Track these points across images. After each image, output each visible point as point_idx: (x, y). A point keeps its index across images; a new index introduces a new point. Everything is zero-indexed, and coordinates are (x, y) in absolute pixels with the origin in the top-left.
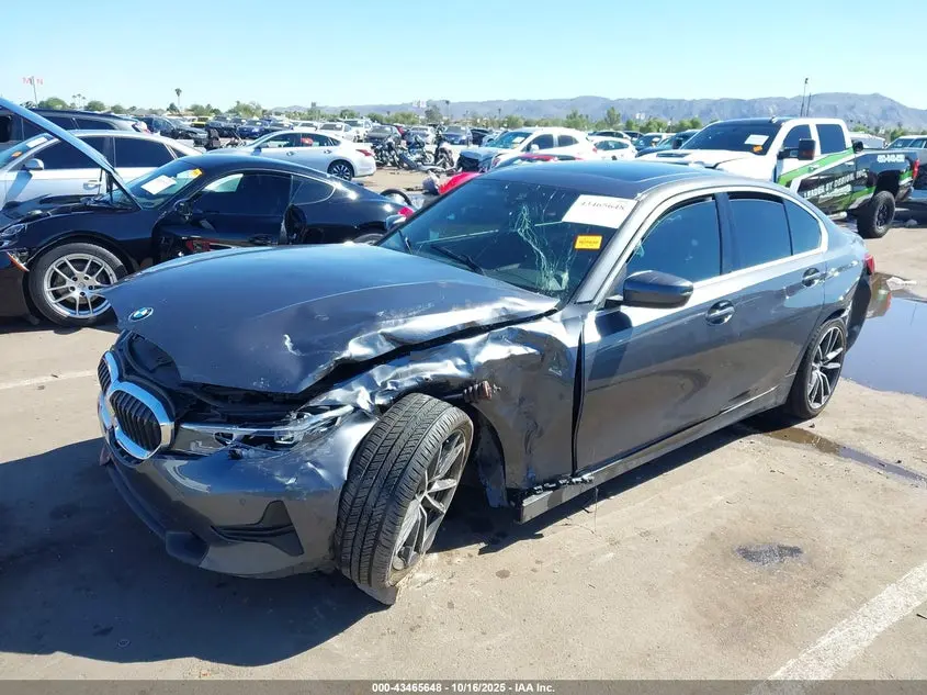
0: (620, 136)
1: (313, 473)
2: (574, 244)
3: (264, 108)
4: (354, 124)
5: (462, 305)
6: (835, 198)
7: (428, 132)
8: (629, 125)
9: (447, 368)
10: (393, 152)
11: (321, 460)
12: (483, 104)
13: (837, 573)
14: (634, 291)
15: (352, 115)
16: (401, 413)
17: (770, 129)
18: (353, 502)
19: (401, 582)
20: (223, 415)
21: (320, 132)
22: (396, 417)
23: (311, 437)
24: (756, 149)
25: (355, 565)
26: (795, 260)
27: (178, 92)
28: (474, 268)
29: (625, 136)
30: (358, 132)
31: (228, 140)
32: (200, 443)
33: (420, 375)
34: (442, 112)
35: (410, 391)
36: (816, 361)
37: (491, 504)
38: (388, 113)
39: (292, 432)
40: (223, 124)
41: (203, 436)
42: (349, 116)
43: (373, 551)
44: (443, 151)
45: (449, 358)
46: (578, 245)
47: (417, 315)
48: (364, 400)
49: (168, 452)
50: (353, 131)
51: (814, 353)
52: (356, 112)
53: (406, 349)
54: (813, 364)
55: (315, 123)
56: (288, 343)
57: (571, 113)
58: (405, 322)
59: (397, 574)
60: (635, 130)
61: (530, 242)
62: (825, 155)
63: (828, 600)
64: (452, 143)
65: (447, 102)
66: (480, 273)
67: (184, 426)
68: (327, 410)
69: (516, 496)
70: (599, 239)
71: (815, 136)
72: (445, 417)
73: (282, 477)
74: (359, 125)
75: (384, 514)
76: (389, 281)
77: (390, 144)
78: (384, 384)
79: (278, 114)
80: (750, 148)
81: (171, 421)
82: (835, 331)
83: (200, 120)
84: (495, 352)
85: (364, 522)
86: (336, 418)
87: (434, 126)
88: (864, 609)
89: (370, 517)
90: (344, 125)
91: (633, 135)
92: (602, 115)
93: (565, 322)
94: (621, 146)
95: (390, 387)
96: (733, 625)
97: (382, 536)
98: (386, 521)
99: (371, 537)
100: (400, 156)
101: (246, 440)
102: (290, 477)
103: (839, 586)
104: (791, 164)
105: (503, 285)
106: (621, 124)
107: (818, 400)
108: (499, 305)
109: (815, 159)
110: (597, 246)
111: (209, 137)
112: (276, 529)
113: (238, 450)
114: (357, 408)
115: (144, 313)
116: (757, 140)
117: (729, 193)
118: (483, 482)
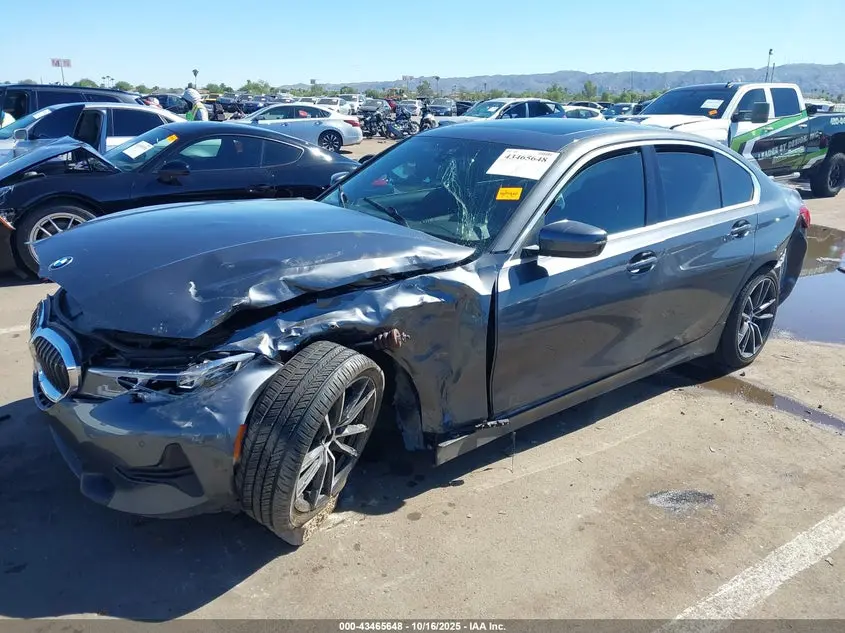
0: (595, 107)
1: (209, 417)
2: (496, 196)
3: (272, 86)
4: (349, 99)
5: (373, 254)
6: (789, 159)
7: (416, 105)
8: (605, 97)
9: (356, 316)
10: (381, 124)
11: (219, 405)
12: (470, 79)
13: (747, 518)
14: (550, 241)
15: (351, 91)
16: (304, 360)
17: (726, 93)
18: (252, 447)
19: (307, 524)
20: (128, 360)
21: (317, 106)
22: (299, 364)
23: (209, 383)
24: (711, 113)
25: (256, 508)
26: (725, 213)
27: (195, 72)
28: (399, 220)
29: (599, 106)
30: (352, 106)
31: (232, 115)
32: (106, 387)
33: (326, 321)
34: (433, 87)
35: (315, 338)
36: (747, 311)
37: (407, 447)
38: (384, 89)
39: (191, 377)
40: (232, 100)
41: (107, 380)
42: (346, 93)
43: (273, 494)
44: (428, 121)
45: (357, 306)
46: (499, 197)
47: (324, 263)
48: (266, 346)
49: (78, 396)
50: (347, 106)
51: (744, 304)
52: (354, 89)
53: (311, 297)
54: (744, 314)
55: (314, 99)
56: (192, 290)
57: (551, 86)
58: (310, 269)
59: (302, 517)
60: (610, 101)
61: (454, 194)
62: (779, 118)
63: (736, 548)
64: (437, 115)
65: (437, 78)
66: (403, 224)
67: (90, 370)
68: (227, 356)
69: (433, 440)
70: (519, 190)
71: (769, 99)
72: (348, 364)
73: (180, 420)
74: (354, 100)
75: (282, 460)
76: (305, 230)
77: (378, 116)
78: (288, 331)
79: (284, 91)
80: (705, 112)
81: (77, 365)
82: (766, 283)
83: (211, 97)
84: (406, 300)
85: (262, 467)
86: (236, 363)
87: (422, 99)
88: (772, 557)
89: (269, 462)
90: (339, 99)
91: (605, 105)
92: (579, 89)
93: (479, 271)
94: (593, 115)
95: (293, 334)
96: (635, 571)
97: (279, 481)
98: (284, 467)
99: (269, 481)
100: (387, 127)
101: (150, 385)
102: (187, 420)
103: (748, 534)
104: (745, 127)
105: (421, 235)
106: (598, 96)
107: (749, 349)
108: (410, 254)
109: (769, 122)
110: (517, 197)
111: (214, 111)
112: (175, 470)
113: (140, 394)
114: (258, 354)
115: (63, 262)
116: (712, 104)
117: (656, 146)
118: (400, 427)
